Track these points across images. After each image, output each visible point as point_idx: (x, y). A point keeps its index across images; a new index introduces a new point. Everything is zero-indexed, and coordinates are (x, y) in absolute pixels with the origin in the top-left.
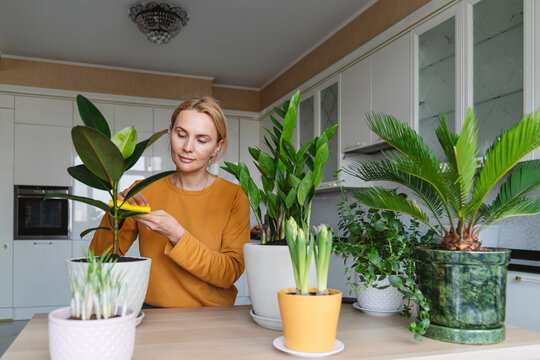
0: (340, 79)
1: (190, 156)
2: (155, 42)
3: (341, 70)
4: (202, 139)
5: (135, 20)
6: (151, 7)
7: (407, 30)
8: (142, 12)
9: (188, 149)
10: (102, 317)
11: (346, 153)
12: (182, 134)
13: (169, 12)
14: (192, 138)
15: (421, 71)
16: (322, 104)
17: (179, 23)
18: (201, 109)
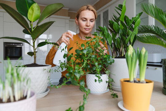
0: (109, 8)
1: (89, 28)
3: (109, 6)
4: (92, 20)
9: (89, 25)
10: (15, 100)
12: (85, 20)
14: (89, 21)
15: (137, 5)
16: (103, 17)
18: (89, 9)
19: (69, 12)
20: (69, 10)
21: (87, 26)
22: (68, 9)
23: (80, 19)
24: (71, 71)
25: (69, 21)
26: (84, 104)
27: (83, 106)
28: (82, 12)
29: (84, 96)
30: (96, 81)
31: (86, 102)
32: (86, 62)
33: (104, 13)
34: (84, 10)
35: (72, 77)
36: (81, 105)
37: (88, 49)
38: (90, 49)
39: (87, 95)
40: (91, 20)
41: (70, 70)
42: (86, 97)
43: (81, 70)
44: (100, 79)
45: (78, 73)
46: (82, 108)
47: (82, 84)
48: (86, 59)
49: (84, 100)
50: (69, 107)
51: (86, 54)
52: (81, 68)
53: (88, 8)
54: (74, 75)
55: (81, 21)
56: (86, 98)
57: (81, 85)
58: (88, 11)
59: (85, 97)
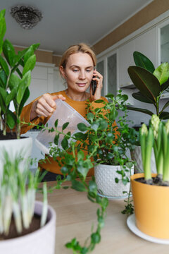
0: (118, 51)
2: (24, 28)
3: (118, 47)
5: (13, 16)
6: (22, 9)
7: (155, 26)
8: (18, 11)
11: (121, 88)
12: (76, 69)
13: (32, 12)
14: (83, 70)
15: (162, 46)
17: (37, 19)
18: (83, 51)
19: (53, 57)
20: (53, 53)
21: (81, 79)
22: (52, 51)
23: (67, 68)
24: (71, 163)
25: (54, 70)
26: (99, 228)
27: (97, 233)
28: (71, 56)
29: (98, 213)
30: (117, 180)
31: (102, 225)
32: (97, 145)
33: (110, 59)
34: (74, 52)
35: (73, 173)
36: (95, 231)
37: (100, 122)
38: (104, 123)
39: (103, 209)
40: (87, 69)
41: (69, 162)
42: (102, 214)
43: (88, 161)
44: (125, 178)
45: (84, 167)
46: (97, 238)
47: (93, 189)
48: (98, 140)
49: (98, 220)
50: (72, 238)
51: (98, 131)
52: (89, 157)
53: (81, 50)
54: (77, 171)
55: (70, 72)
56: (102, 218)
57: (91, 190)
58: (80, 53)
59: (100, 214)
